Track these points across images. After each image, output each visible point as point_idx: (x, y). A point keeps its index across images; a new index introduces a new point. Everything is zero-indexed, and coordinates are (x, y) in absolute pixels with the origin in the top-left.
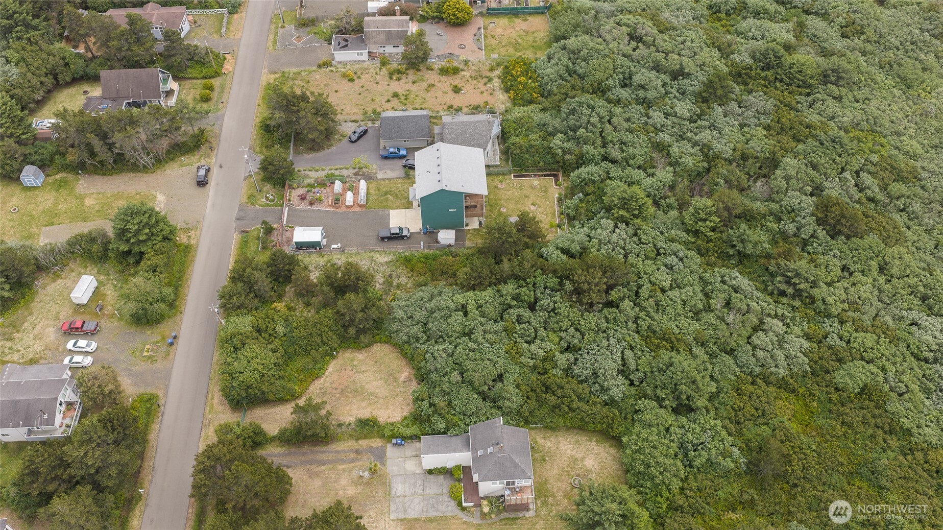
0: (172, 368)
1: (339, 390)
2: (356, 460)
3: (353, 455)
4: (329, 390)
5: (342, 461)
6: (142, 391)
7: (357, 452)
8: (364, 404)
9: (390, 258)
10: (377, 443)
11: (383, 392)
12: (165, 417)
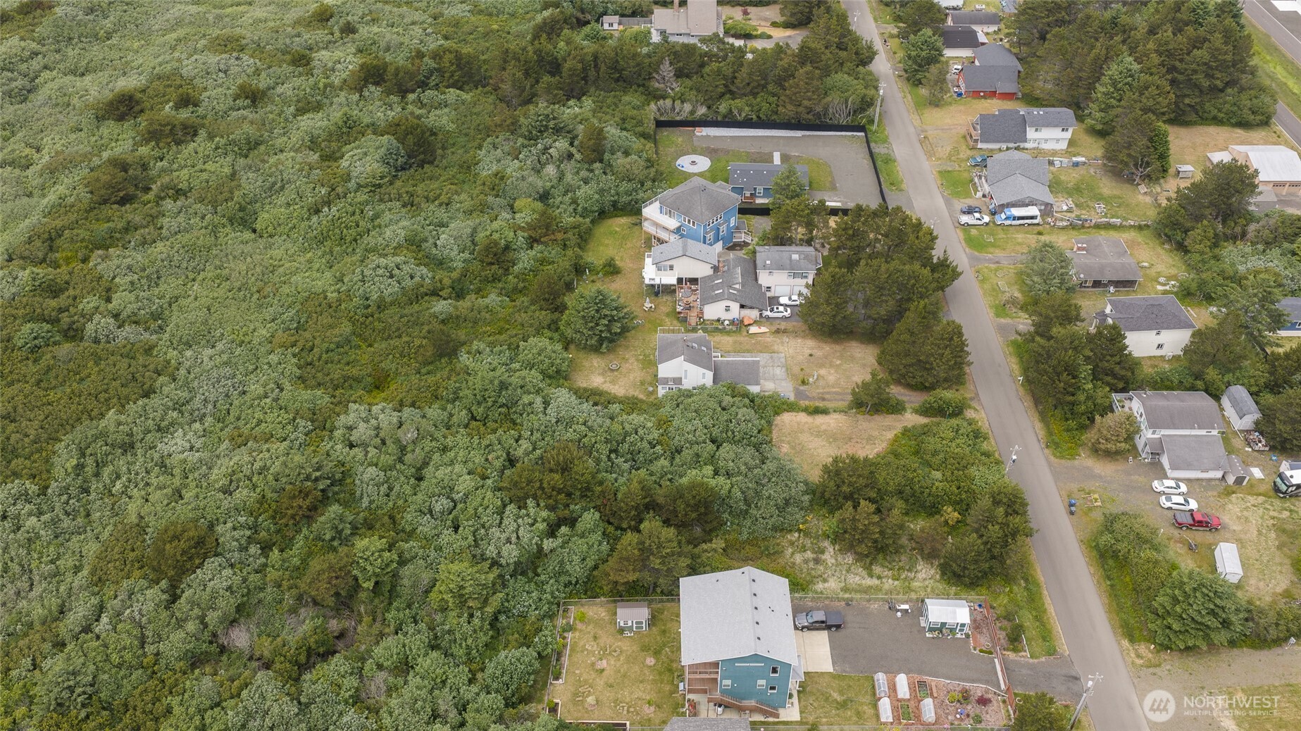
0: (1056, 482)
1: (853, 441)
2: (823, 394)
3: (827, 396)
4: (864, 442)
5: (836, 393)
6: (1076, 462)
7: (824, 399)
8: (823, 427)
9: (820, 586)
10: (804, 403)
11: (804, 437)
12: (1035, 439)
